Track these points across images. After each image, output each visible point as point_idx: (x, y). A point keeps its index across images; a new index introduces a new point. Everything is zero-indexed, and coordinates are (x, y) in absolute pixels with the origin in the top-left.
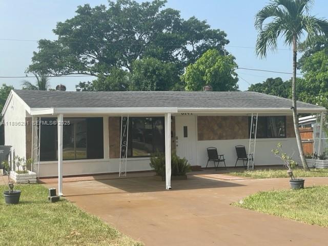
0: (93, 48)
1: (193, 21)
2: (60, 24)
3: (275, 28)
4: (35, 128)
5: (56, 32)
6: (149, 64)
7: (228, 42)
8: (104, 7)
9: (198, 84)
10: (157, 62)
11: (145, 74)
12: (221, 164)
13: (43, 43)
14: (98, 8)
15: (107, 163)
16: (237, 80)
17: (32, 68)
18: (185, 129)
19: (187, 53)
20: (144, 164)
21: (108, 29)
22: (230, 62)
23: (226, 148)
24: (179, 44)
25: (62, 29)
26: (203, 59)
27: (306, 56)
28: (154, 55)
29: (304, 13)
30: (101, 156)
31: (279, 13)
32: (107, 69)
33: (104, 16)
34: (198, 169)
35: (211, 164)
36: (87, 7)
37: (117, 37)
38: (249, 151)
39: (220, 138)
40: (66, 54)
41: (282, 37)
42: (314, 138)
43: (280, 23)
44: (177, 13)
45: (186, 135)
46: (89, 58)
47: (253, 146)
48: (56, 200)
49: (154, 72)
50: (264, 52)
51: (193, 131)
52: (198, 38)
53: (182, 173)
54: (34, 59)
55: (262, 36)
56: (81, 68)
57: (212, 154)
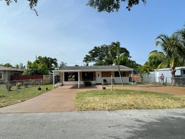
33: (99, 49)
45: (98, 76)
51: (100, 75)
57: (105, 81)
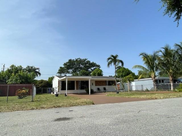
0: (71, 68)
1: (93, 63)
2: (65, 63)
3: (111, 62)
4: (60, 83)
5: (64, 65)
6: (84, 72)
7: (100, 67)
8: (74, 60)
9: (94, 75)
10: (86, 71)
11: (83, 74)
12: (100, 91)
13: (61, 68)
14: (73, 60)
15: (75, 91)
16: (103, 75)
17: (58, 73)
18: (93, 83)
19: (92, 70)
20: (84, 91)
21: (75, 64)
22: (101, 71)
23: (101, 88)
24: (90, 67)
25: (65, 64)
26: (95, 70)
27: (117, 70)
28: (85, 70)
29: (117, 59)
30: (74, 89)
31: (112, 59)
32: (74, 73)
33: (74, 62)
34: (96, 92)
35: (98, 91)
36: (71, 60)
37: (77, 66)
38: (106, 88)
39: (100, 85)
40: (65, 70)
41: (113, 64)
42: (120, 86)
43: (112, 60)
44: (90, 61)
45: (93, 85)
46: (71, 70)
47: (107, 87)
48: (66, 96)
49: (85, 73)
50: (109, 67)
51: (94, 84)
52: (94, 66)
53: (92, 92)
54: (59, 71)
55: (109, 63)
56: (68, 72)
57: (99, 89)
